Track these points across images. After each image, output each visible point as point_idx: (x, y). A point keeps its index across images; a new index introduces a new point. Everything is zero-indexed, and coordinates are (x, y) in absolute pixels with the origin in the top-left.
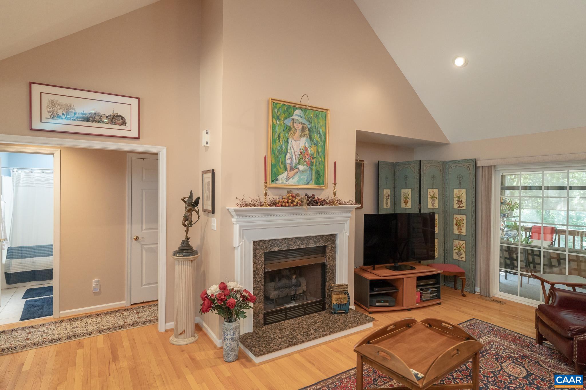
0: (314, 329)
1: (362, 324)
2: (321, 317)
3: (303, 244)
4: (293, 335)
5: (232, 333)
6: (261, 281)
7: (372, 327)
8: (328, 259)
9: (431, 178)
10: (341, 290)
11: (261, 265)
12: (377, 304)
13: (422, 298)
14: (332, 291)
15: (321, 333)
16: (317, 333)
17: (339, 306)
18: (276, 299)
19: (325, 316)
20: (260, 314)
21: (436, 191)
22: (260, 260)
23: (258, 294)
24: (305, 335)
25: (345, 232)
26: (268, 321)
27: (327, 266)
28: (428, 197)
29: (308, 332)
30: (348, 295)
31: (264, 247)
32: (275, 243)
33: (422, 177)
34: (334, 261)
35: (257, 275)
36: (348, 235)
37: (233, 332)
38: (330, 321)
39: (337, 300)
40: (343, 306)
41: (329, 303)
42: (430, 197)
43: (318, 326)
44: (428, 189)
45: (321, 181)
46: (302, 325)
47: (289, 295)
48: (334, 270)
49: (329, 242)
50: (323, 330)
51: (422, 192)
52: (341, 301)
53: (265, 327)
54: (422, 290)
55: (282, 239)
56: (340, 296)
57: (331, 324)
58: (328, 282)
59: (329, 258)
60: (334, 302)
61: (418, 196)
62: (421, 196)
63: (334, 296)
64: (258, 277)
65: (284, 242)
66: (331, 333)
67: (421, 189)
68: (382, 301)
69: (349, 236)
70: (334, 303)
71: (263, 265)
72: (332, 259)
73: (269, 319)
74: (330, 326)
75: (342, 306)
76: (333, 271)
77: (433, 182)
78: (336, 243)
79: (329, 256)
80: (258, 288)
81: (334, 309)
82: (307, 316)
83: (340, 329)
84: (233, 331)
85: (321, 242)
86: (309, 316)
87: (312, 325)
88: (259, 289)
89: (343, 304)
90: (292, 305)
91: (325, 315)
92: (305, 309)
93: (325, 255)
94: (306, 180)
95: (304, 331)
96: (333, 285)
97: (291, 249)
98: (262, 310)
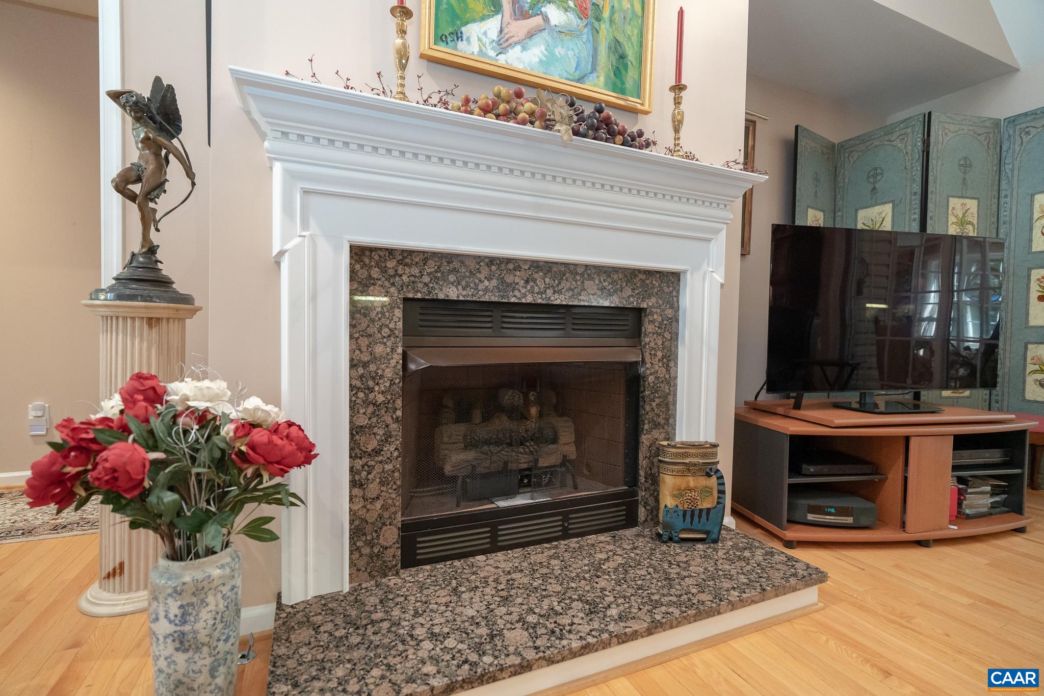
0: (587, 602)
1: (780, 591)
2: (619, 551)
3: (560, 292)
4: (495, 623)
5: (178, 612)
6: (390, 406)
7: (816, 604)
8: (651, 354)
9: (960, 165)
10: (695, 460)
11: (389, 344)
12: (811, 517)
13: (961, 508)
14: (660, 461)
15: (611, 627)
16: (596, 625)
17: (684, 516)
18: (468, 477)
19: (635, 548)
20: (384, 524)
21: (972, 205)
22: (387, 326)
23: (377, 452)
24: (543, 631)
25: (710, 269)
26: (422, 552)
27: (644, 378)
28: (947, 221)
29: (557, 614)
30: (718, 478)
31: (405, 278)
32: (450, 272)
33: (932, 163)
34: (672, 364)
35: (373, 379)
36: (722, 281)
37: (181, 607)
38: (651, 570)
39: (679, 493)
40: (700, 516)
41: (651, 501)
42: (955, 220)
43: (603, 589)
44: (949, 196)
45: (629, 84)
46: (544, 577)
47: (513, 466)
48: (669, 394)
49: (653, 300)
50: (622, 608)
51: (930, 206)
52: (693, 500)
53: (404, 574)
54: (961, 480)
55: (478, 259)
56: (688, 482)
57: (654, 581)
58: (649, 432)
59: (653, 352)
60: (668, 500)
61: (917, 216)
62: (928, 218)
63: (669, 482)
64: (377, 388)
65: (485, 272)
66: (656, 627)
67: (930, 196)
68: (829, 510)
69: (722, 285)
70: (669, 505)
71: (400, 344)
72: (664, 357)
73: (426, 544)
74: (653, 594)
75: (696, 518)
76: (666, 396)
77: (965, 178)
78: (678, 307)
79: (652, 344)
80: (375, 430)
81: (666, 526)
82: (573, 543)
83: (692, 612)
84: (179, 603)
85: (624, 295)
86: (578, 542)
87: (583, 582)
88: (381, 432)
89: (701, 510)
90: (520, 501)
91: (636, 545)
92: (566, 517)
93: (640, 342)
94: (574, 65)
95: (542, 608)
96: (665, 443)
97: (513, 300)
98: (395, 513)
